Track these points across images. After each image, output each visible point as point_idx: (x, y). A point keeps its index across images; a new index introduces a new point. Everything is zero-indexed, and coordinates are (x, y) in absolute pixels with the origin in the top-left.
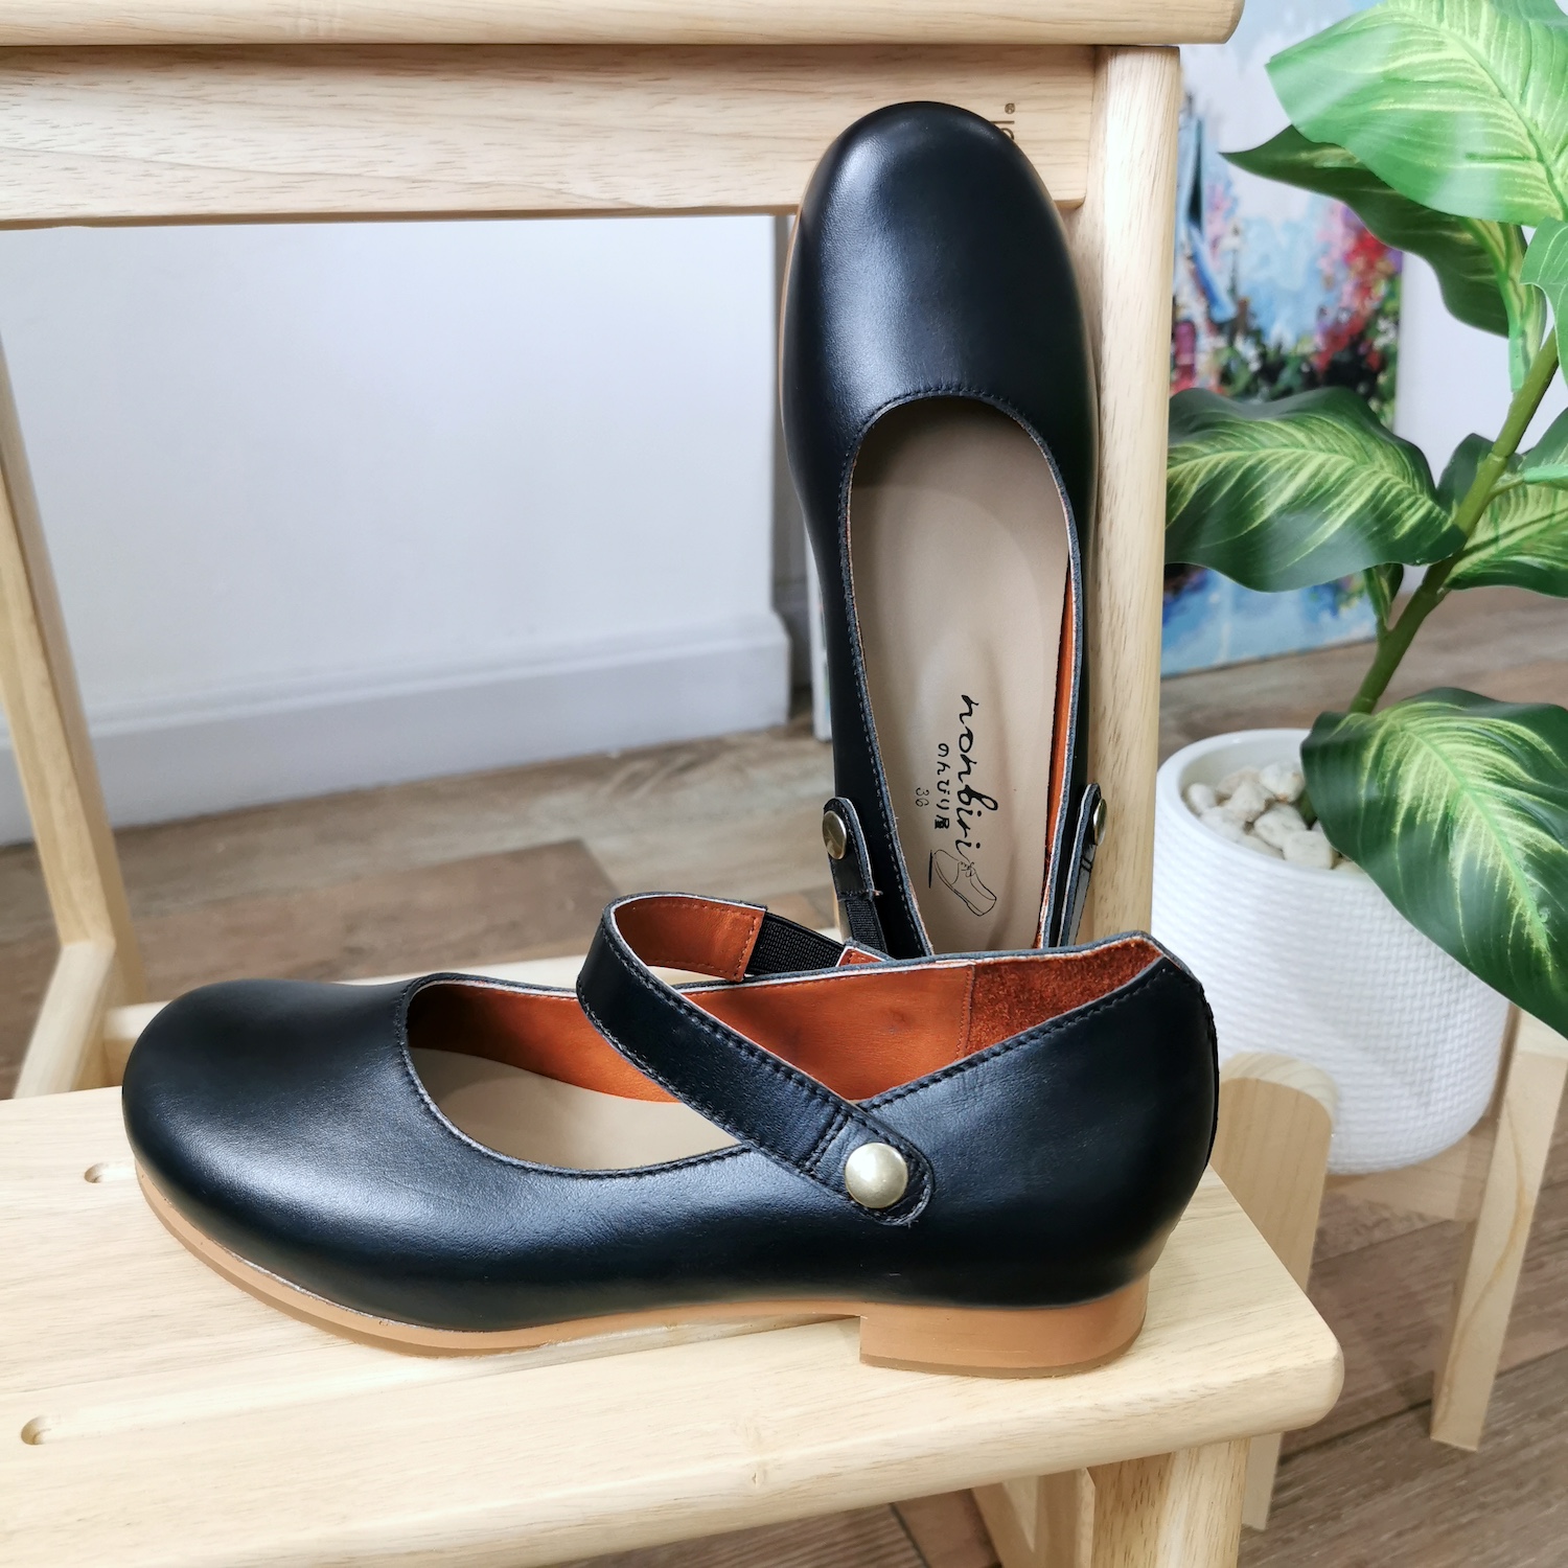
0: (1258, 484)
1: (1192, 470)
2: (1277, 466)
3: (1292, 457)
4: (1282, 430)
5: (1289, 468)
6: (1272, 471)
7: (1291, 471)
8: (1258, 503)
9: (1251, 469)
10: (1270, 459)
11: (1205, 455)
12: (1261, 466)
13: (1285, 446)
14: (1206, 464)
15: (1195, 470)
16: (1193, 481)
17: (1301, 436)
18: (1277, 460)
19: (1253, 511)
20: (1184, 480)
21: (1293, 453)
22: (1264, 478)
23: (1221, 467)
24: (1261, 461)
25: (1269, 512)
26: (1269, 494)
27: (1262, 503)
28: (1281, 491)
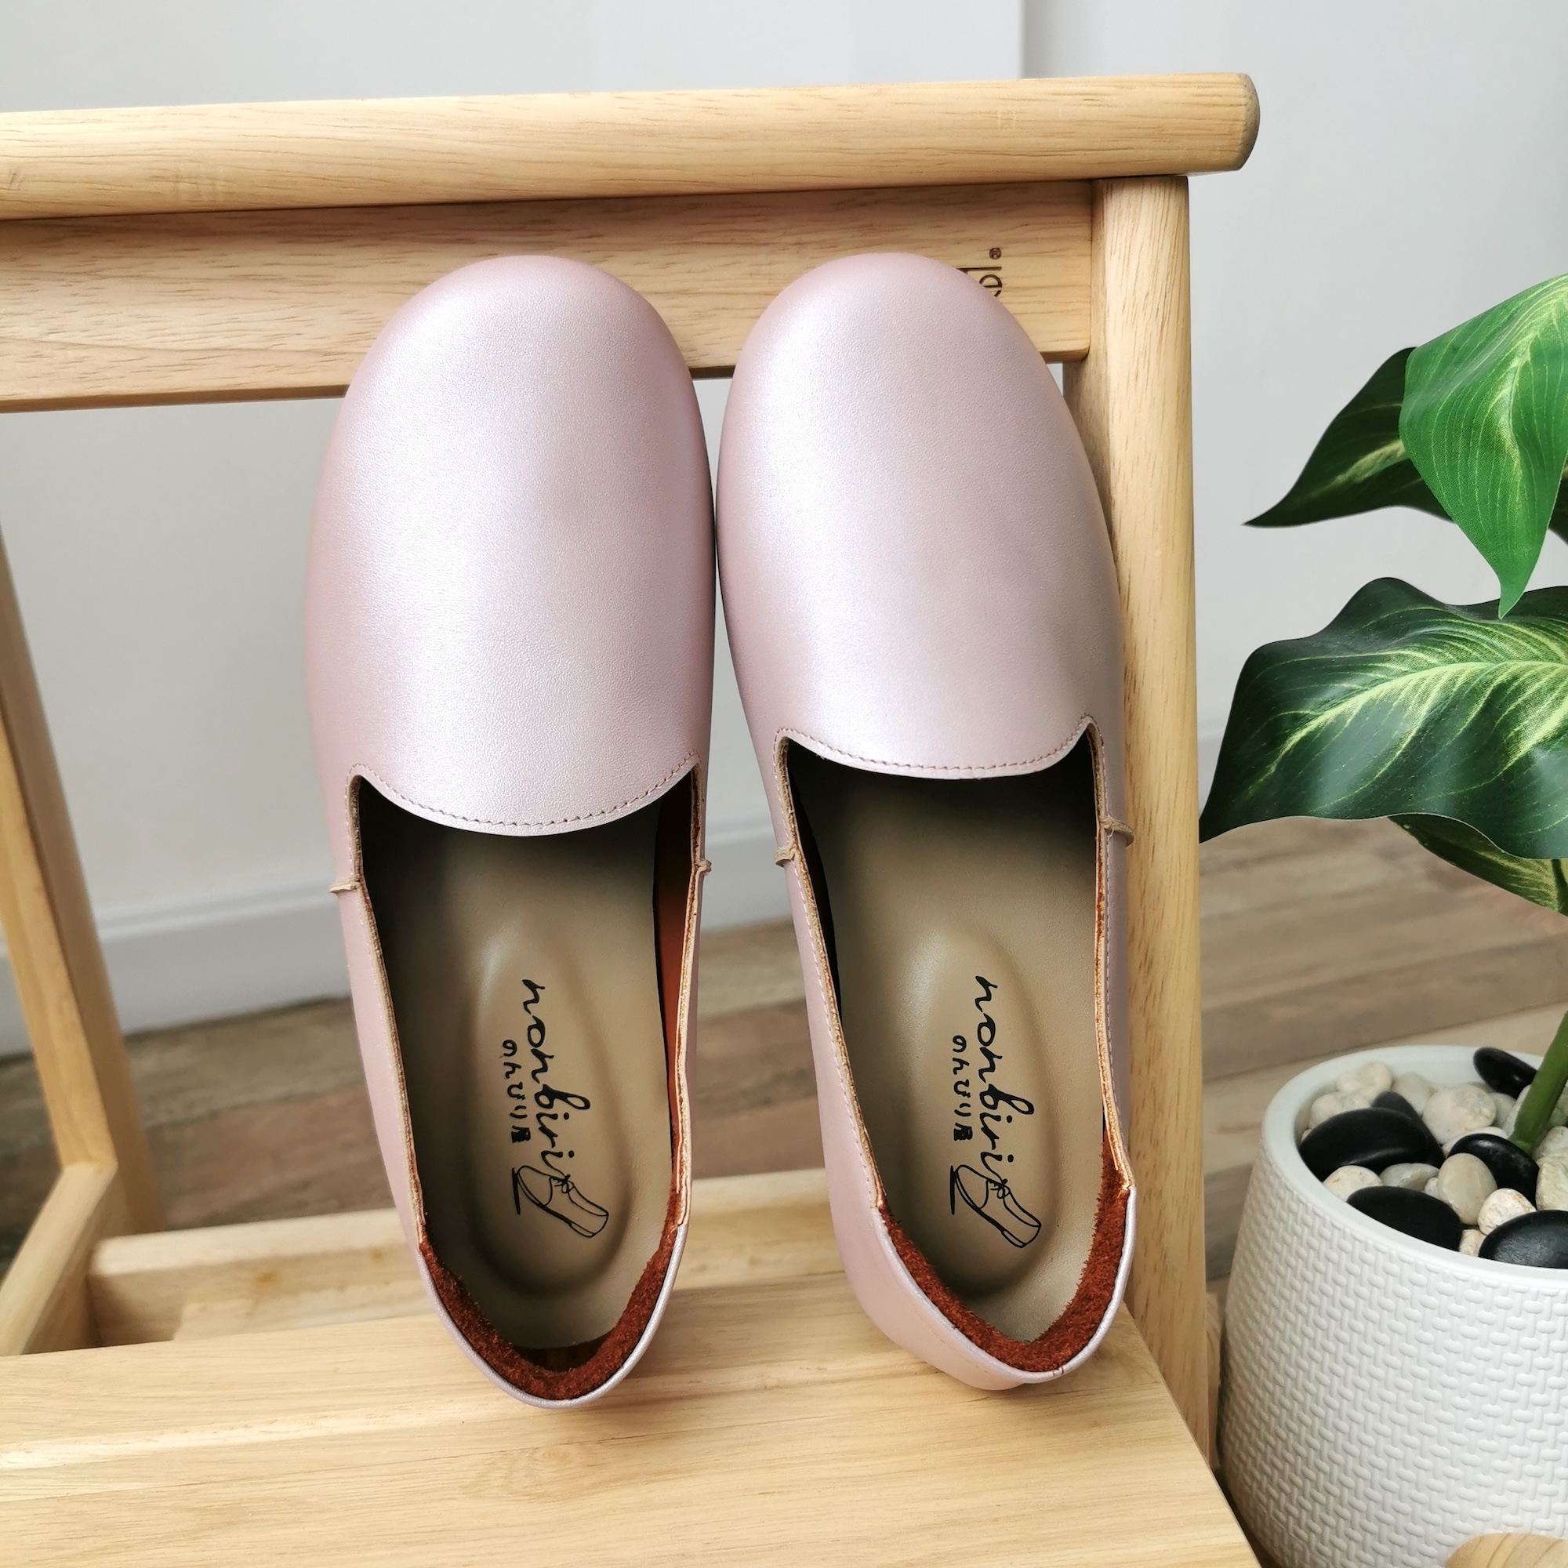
0: (1512, 707)
1: (1416, 687)
2: (1537, 686)
3: (1553, 675)
4: (1530, 637)
5: (1552, 689)
6: (1530, 692)
7: (1556, 694)
8: (1512, 734)
9: (1502, 688)
10: (1527, 675)
11: (1431, 666)
12: (1516, 684)
13: (1537, 658)
14: (1438, 678)
15: (1423, 686)
16: (1422, 701)
17: (1554, 646)
18: (1536, 677)
19: (1510, 742)
20: (1407, 698)
21: (1553, 669)
22: (1520, 701)
23: (1460, 682)
24: (1515, 678)
25: (1525, 747)
26: (1526, 722)
27: (1519, 731)
28: (1542, 719)
